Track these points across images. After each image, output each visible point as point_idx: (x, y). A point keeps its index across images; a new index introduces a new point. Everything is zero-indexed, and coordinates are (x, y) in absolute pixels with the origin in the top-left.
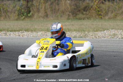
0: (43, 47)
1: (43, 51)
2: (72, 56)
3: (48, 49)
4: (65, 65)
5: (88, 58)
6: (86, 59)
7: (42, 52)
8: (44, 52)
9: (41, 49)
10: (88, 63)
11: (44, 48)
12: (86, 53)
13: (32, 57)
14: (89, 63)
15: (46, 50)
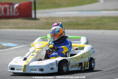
0: (35, 50)
3: (39, 52)
5: (85, 62)
6: (82, 63)
7: (32, 55)
8: (34, 55)
9: (32, 53)
10: (84, 67)
11: (35, 52)
12: (82, 57)
14: (86, 67)
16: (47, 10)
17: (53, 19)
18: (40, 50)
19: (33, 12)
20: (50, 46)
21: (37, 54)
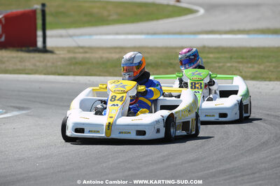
0: (116, 96)
1: (115, 103)
2: (168, 114)
3: (124, 99)
4: (158, 131)
7: (114, 105)
8: (117, 105)
9: (111, 100)
11: (117, 99)
13: (96, 114)
15: (121, 101)
16: (72, 31)
17: (86, 52)
18: (124, 95)
19: (40, 33)
20: (139, 88)
21: (121, 103)
